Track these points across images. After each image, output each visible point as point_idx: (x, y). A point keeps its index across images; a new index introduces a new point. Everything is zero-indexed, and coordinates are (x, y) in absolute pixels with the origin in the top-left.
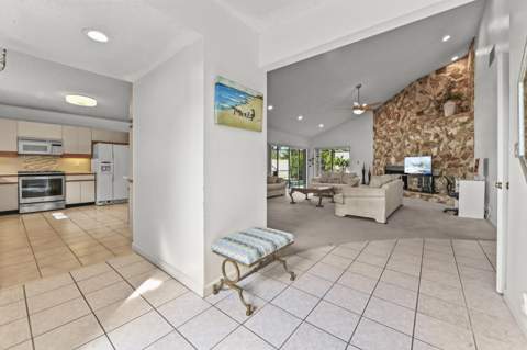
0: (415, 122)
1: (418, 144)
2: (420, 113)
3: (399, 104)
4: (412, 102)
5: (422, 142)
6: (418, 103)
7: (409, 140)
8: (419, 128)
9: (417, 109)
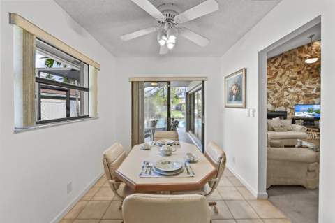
0: (295, 79)
1: (298, 95)
2: (299, 73)
3: (276, 64)
4: (292, 64)
5: (303, 94)
6: (298, 65)
7: (288, 92)
8: (300, 83)
9: (297, 69)
